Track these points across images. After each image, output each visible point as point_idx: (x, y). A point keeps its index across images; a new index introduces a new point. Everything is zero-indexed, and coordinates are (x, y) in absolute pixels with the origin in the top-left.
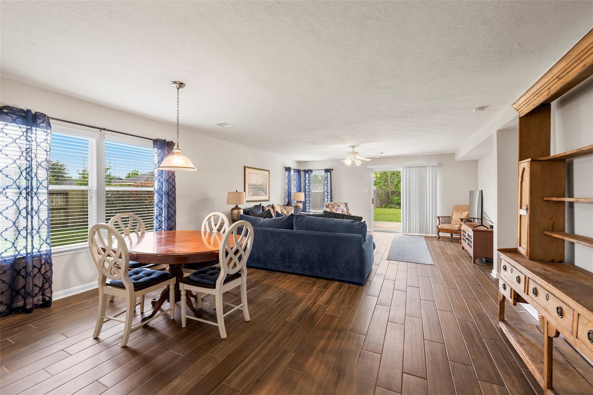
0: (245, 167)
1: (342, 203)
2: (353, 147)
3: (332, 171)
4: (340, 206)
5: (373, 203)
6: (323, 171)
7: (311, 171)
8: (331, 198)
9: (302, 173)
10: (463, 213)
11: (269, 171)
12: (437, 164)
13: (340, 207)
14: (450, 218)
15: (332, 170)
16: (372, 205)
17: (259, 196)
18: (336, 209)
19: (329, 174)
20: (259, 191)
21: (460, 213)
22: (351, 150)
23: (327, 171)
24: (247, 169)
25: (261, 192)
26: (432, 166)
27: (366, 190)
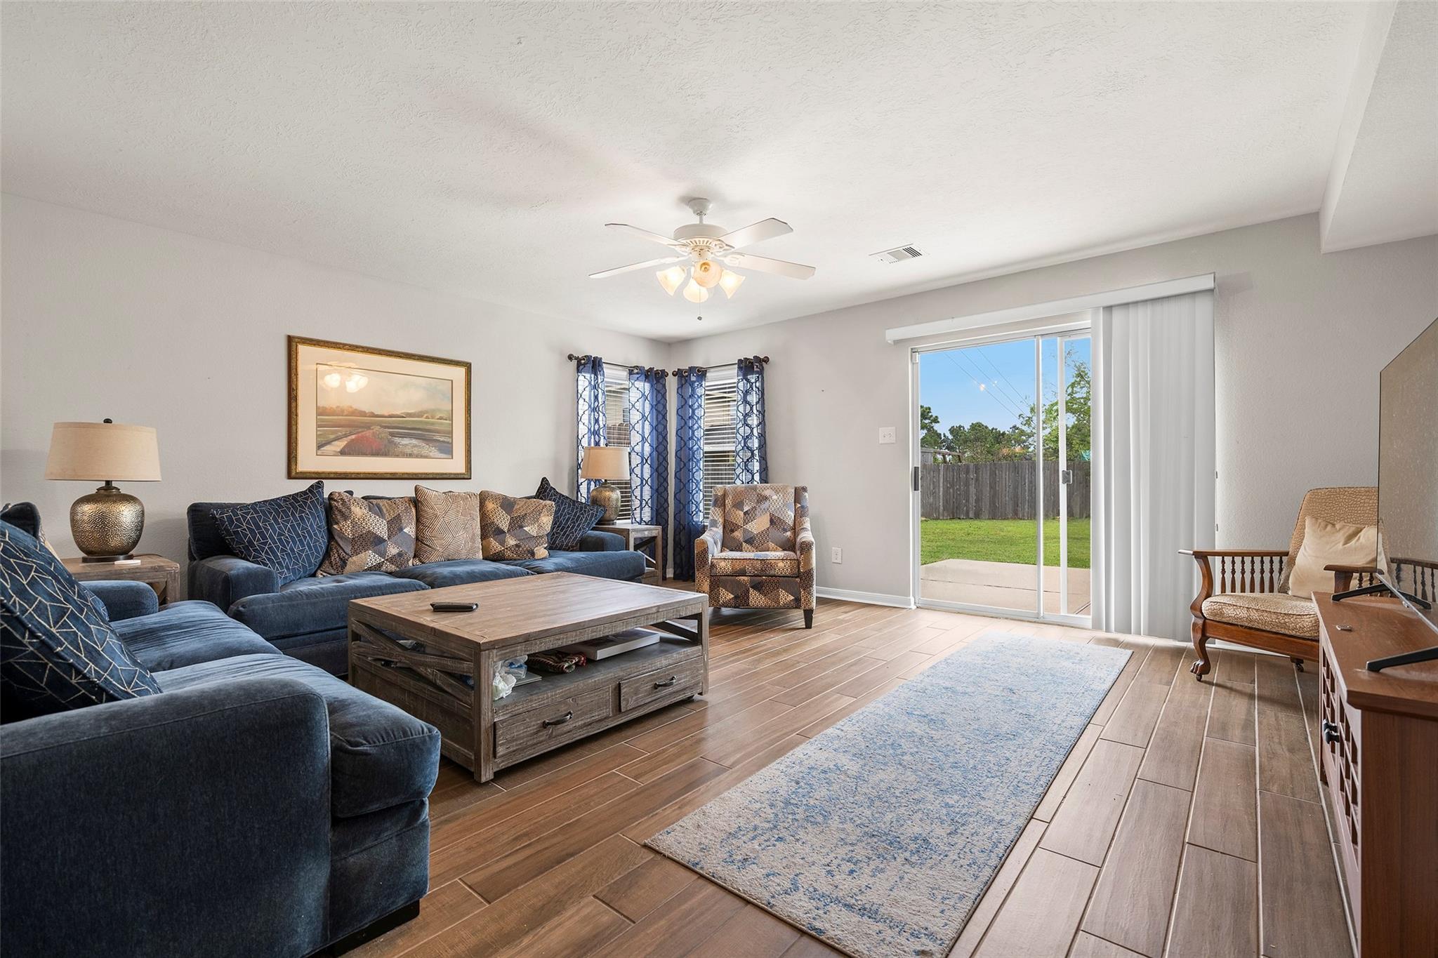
0: (290, 339)
3: (763, 365)
4: (766, 498)
5: (916, 489)
6: (735, 370)
7: (702, 373)
8: (764, 471)
9: (672, 383)
10: (1362, 534)
11: (468, 366)
13: (765, 505)
14: (1285, 559)
15: (766, 360)
16: (914, 500)
17: (397, 456)
18: (745, 513)
19: (752, 378)
20: (397, 440)
21: (1341, 536)
23: (748, 366)
24: (303, 350)
25: (414, 441)
27: (886, 434)
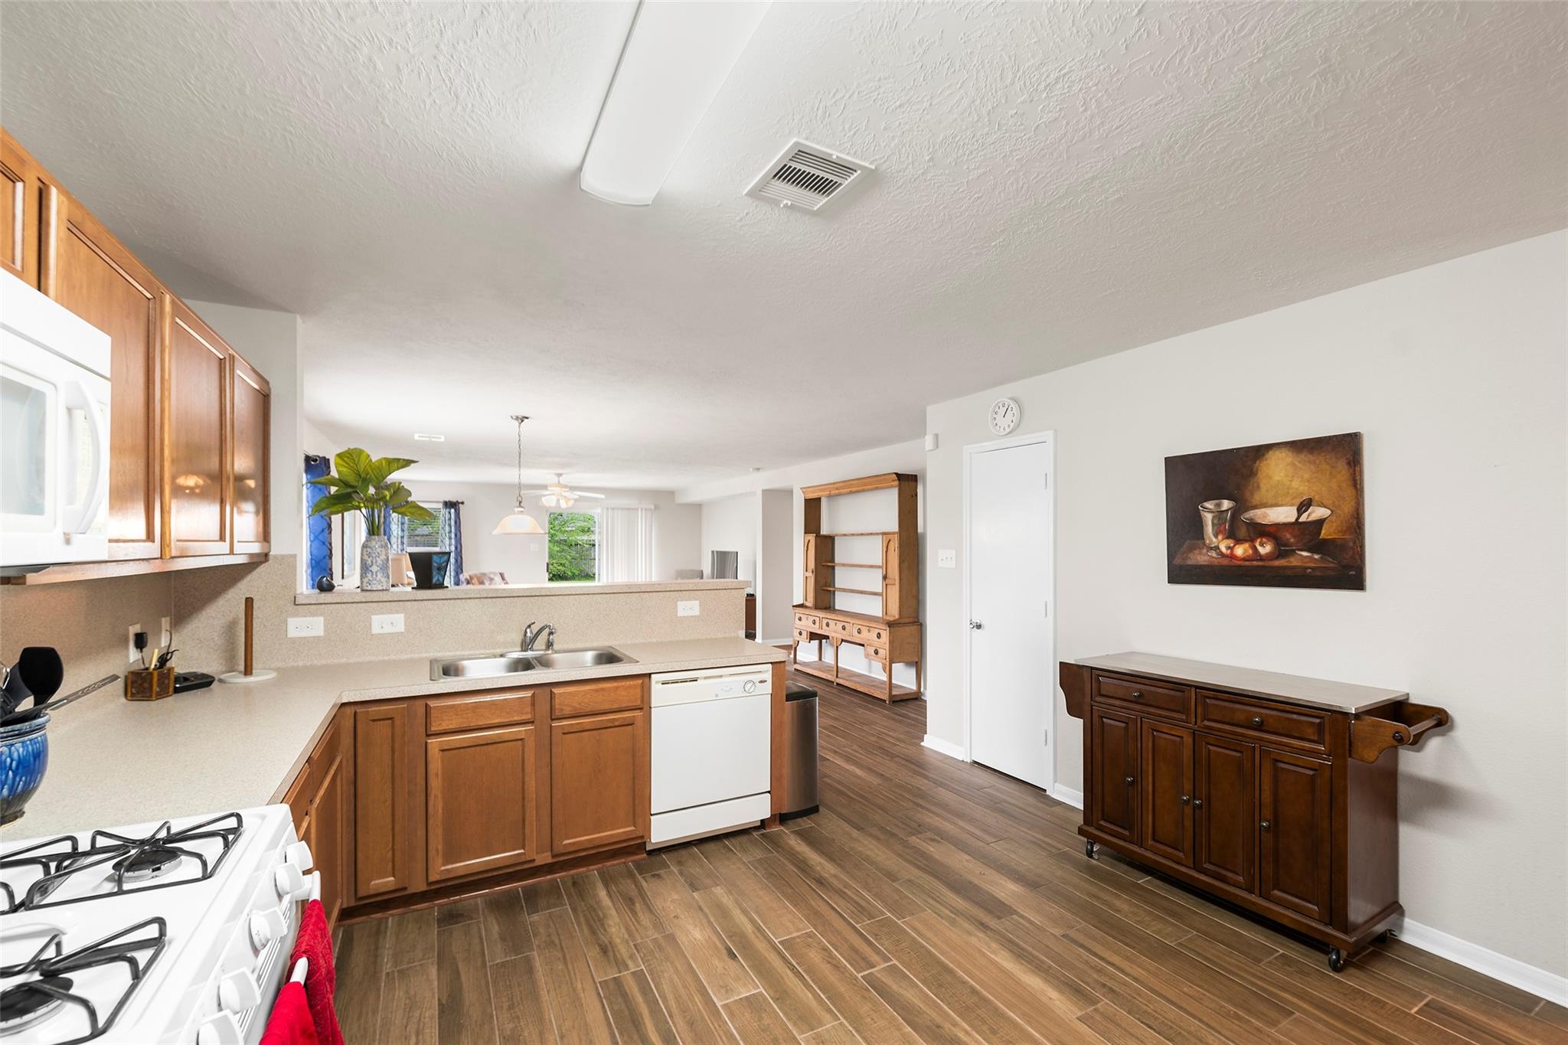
1: (495, 574)
2: (560, 475)
3: (460, 505)
6: (441, 506)
12: (653, 507)
15: (463, 503)
19: (452, 511)
22: (555, 479)
23: (450, 505)
26: (646, 509)
